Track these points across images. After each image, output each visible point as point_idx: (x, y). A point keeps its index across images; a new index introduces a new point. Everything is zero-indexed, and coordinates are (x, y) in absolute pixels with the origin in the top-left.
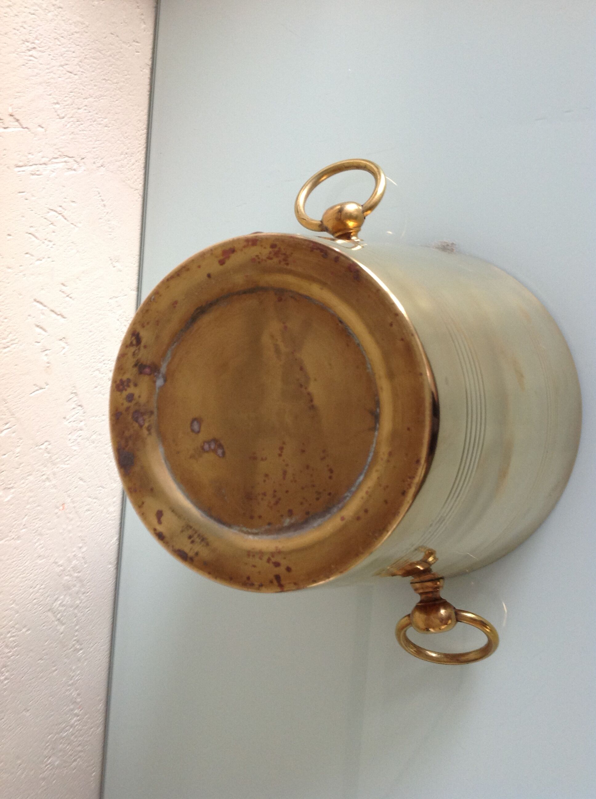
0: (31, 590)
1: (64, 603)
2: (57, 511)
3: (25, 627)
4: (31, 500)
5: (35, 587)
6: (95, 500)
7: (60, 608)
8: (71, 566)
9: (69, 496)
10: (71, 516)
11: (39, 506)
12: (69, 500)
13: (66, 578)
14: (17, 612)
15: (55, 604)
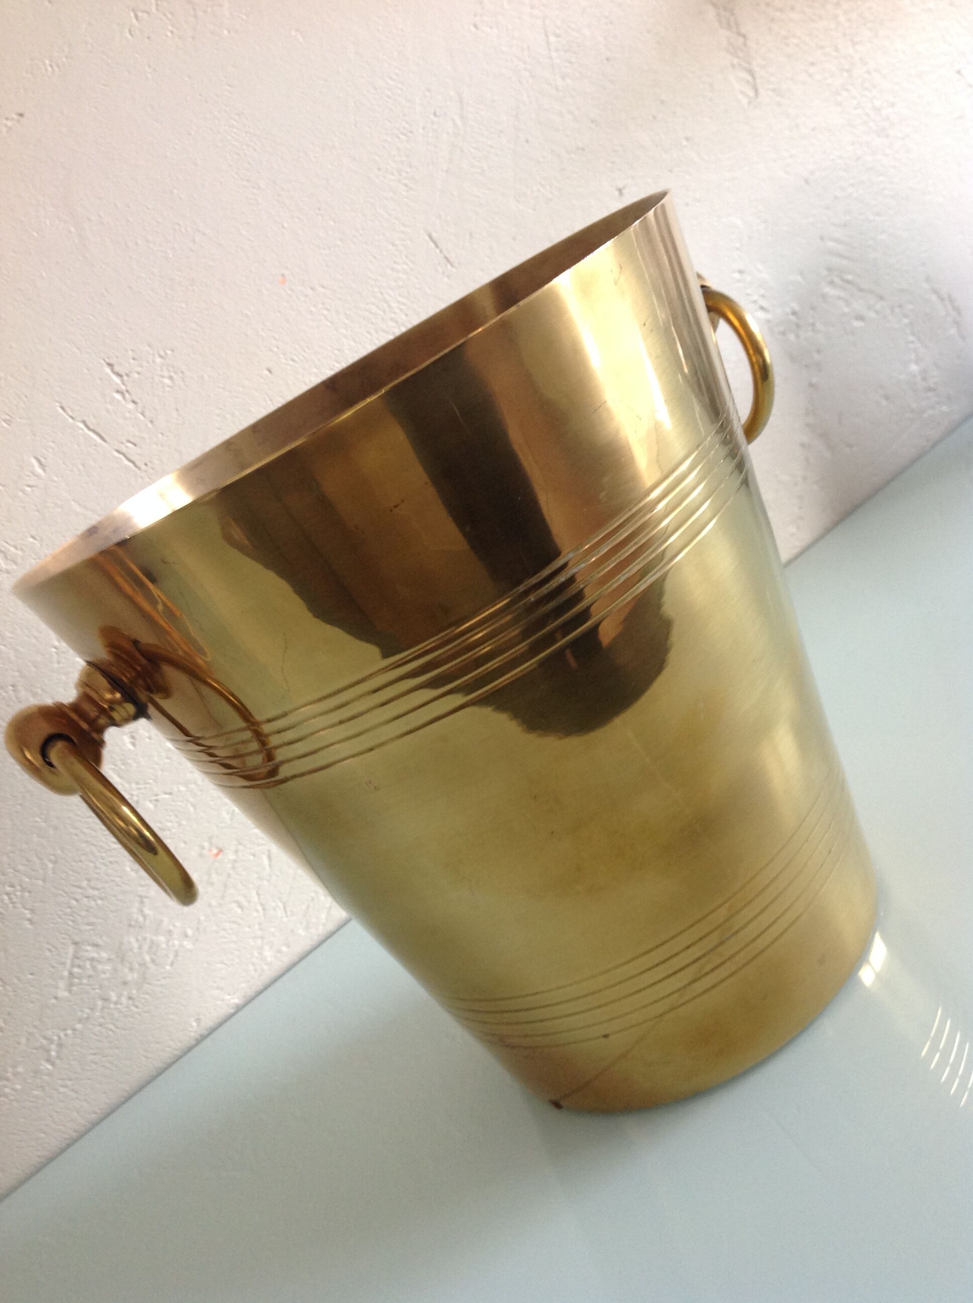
0: (84, 884)
1: (100, 967)
2: (206, 844)
3: (32, 911)
4: (193, 786)
5: (93, 888)
6: (260, 908)
7: (88, 964)
8: (154, 938)
9: (236, 852)
10: (215, 877)
11: (194, 806)
12: (232, 857)
13: (133, 940)
14: (44, 880)
15: (89, 948)
